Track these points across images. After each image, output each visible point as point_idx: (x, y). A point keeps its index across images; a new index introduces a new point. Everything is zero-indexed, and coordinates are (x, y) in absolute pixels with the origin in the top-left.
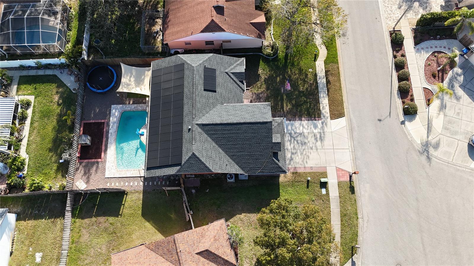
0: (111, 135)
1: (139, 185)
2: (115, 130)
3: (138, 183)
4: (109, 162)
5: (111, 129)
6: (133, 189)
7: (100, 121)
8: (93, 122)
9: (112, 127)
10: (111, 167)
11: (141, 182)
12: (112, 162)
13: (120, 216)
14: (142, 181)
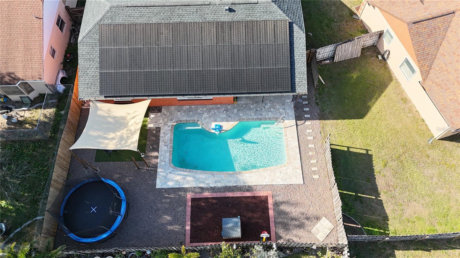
0: (220, 182)
1: (311, 126)
2: (210, 175)
3: (307, 127)
4: (273, 180)
5: (207, 184)
6: (319, 134)
7: (189, 209)
8: (190, 223)
9: (204, 182)
10: (282, 175)
11: (306, 124)
12: (272, 174)
13: (370, 153)
14: (305, 122)
